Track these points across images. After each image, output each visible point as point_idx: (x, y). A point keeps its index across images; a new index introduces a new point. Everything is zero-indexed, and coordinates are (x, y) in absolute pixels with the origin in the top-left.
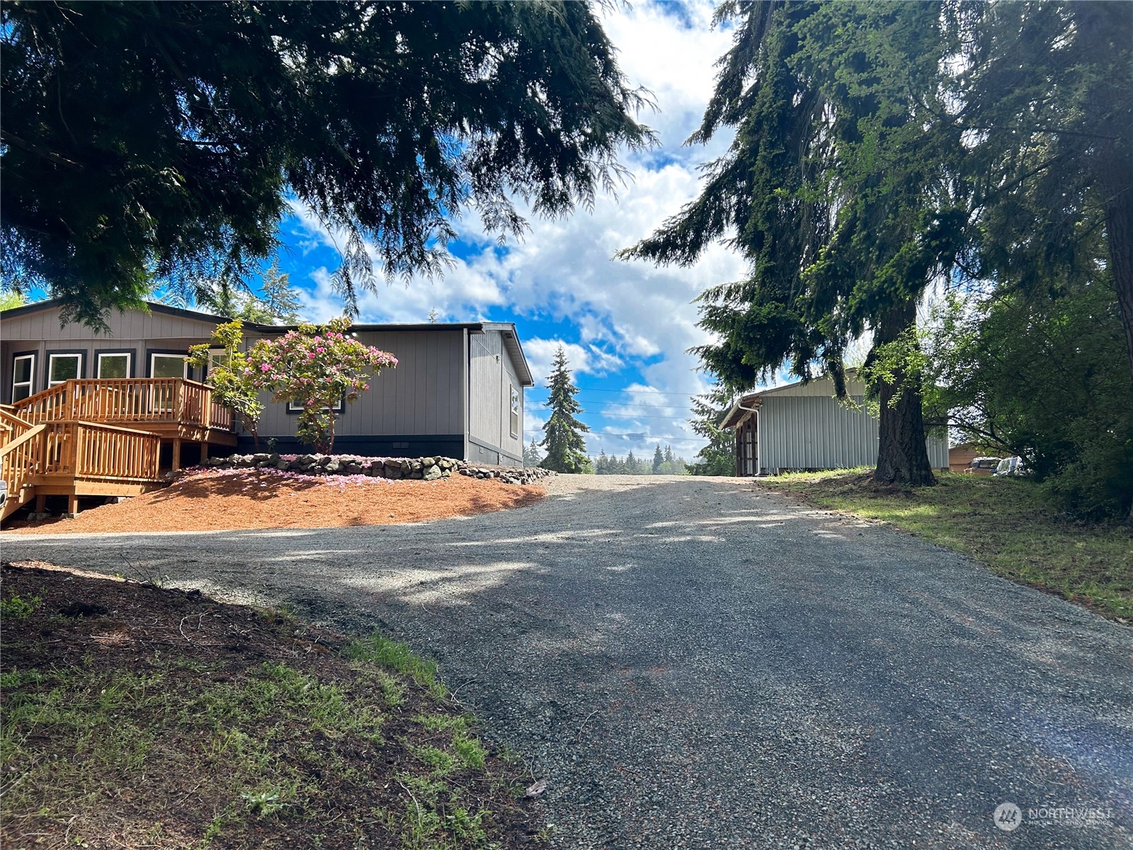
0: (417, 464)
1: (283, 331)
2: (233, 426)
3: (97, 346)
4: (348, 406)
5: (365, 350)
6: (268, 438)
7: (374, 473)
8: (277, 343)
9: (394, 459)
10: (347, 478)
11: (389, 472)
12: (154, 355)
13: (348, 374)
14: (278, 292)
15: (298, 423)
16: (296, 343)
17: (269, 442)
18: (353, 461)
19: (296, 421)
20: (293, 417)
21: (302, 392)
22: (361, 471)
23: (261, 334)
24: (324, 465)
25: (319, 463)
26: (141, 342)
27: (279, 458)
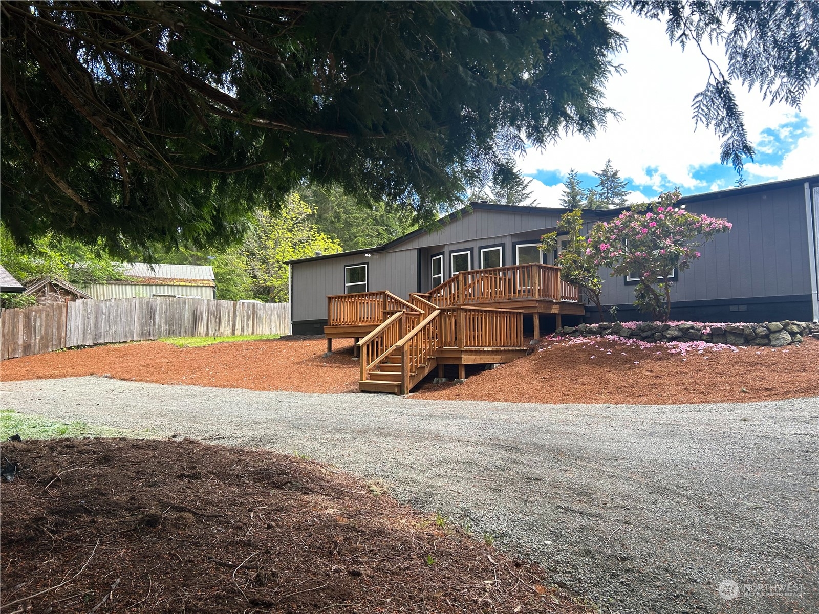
0: (761, 329)
1: (617, 213)
2: (580, 299)
3: (480, 244)
4: (680, 273)
5: (696, 218)
6: (610, 307)
7: (714, 340)
8: (612, 224)
9: (734, 325)
10: (688, 345)
11: (731, 338)
12: (517, 246)
13: (681, 245)
14: (611, 185)
15: (635, 293)
16: (631, 222)
17: (612, 311)
18: (692, 328)
19: (634, 291)
20: (631, 287)
21: (637, 265)
22: (700, 338)
23: (598, 218)
24: (663, 331)
25: (658, 330)
26: (508, 237)
27: (621, 326)
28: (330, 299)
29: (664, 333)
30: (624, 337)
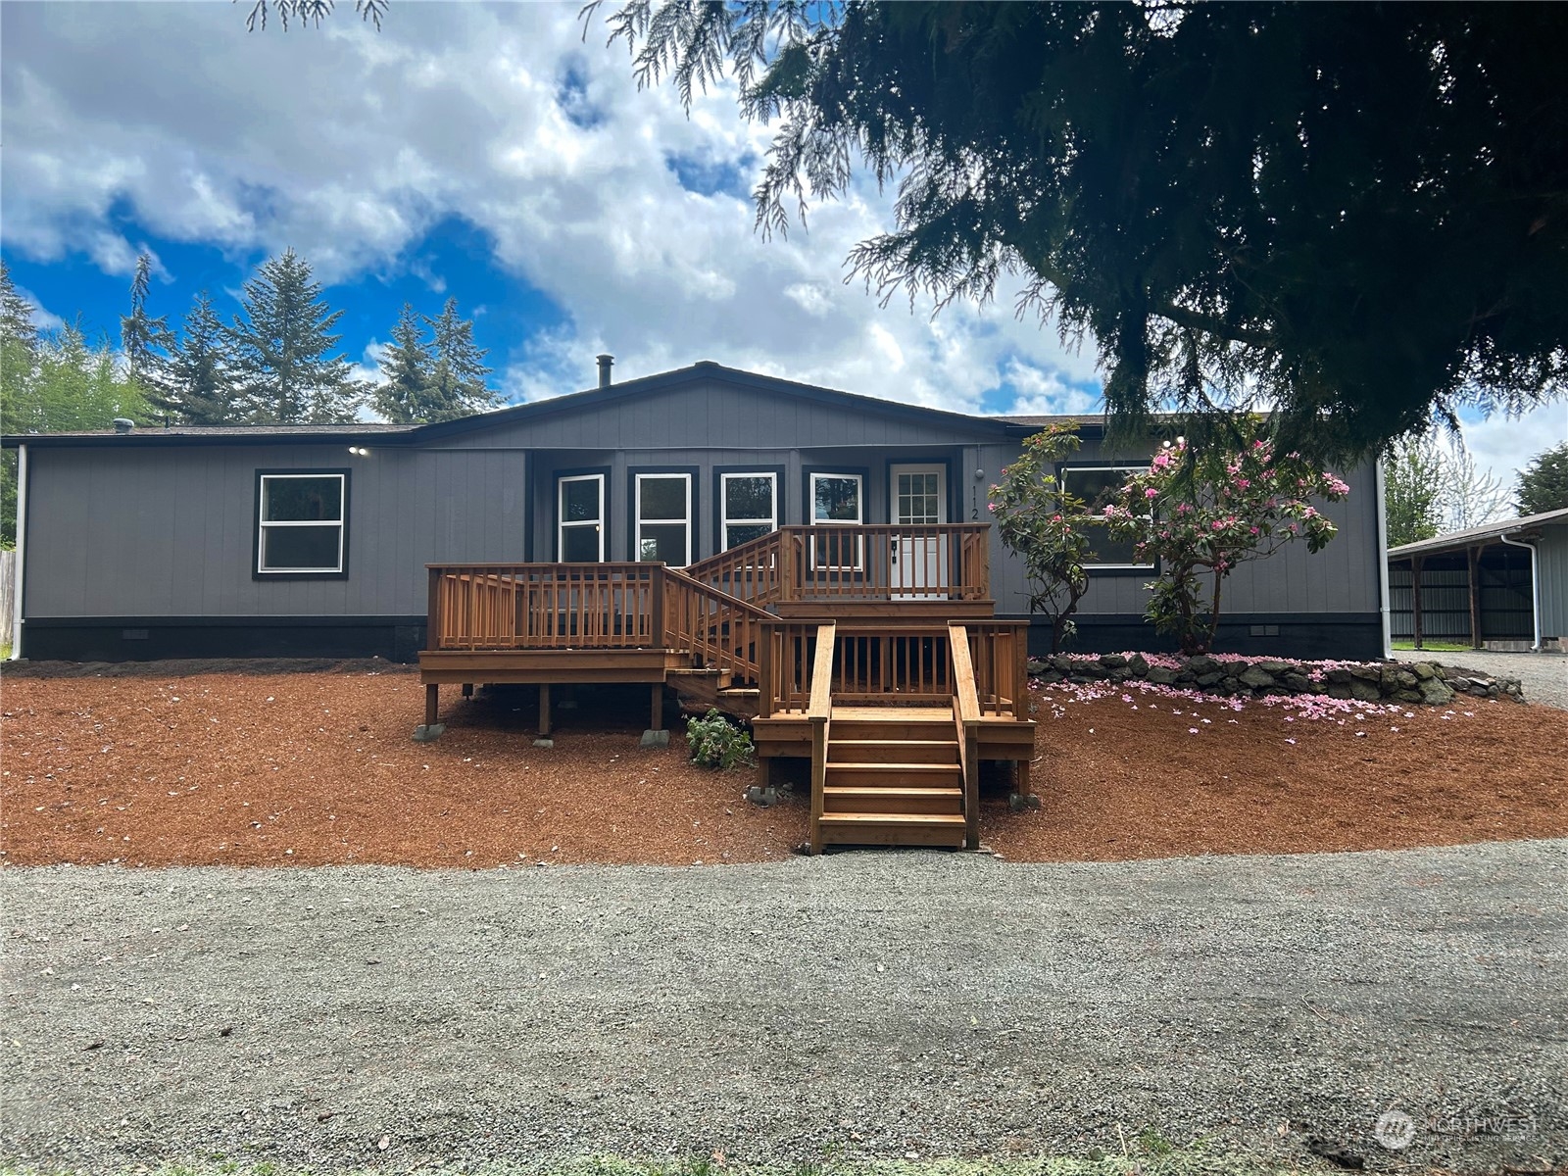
3: (717, 461)
12: (813, 476)
17: (1065, 627)
22: (1308, 688)
24: (1239, 675)
25: (1228, 672)
26: (793, 453)
27: (1145, 662)
28: (436, 573)
29: (1241, 678)
30: (1166, 684)
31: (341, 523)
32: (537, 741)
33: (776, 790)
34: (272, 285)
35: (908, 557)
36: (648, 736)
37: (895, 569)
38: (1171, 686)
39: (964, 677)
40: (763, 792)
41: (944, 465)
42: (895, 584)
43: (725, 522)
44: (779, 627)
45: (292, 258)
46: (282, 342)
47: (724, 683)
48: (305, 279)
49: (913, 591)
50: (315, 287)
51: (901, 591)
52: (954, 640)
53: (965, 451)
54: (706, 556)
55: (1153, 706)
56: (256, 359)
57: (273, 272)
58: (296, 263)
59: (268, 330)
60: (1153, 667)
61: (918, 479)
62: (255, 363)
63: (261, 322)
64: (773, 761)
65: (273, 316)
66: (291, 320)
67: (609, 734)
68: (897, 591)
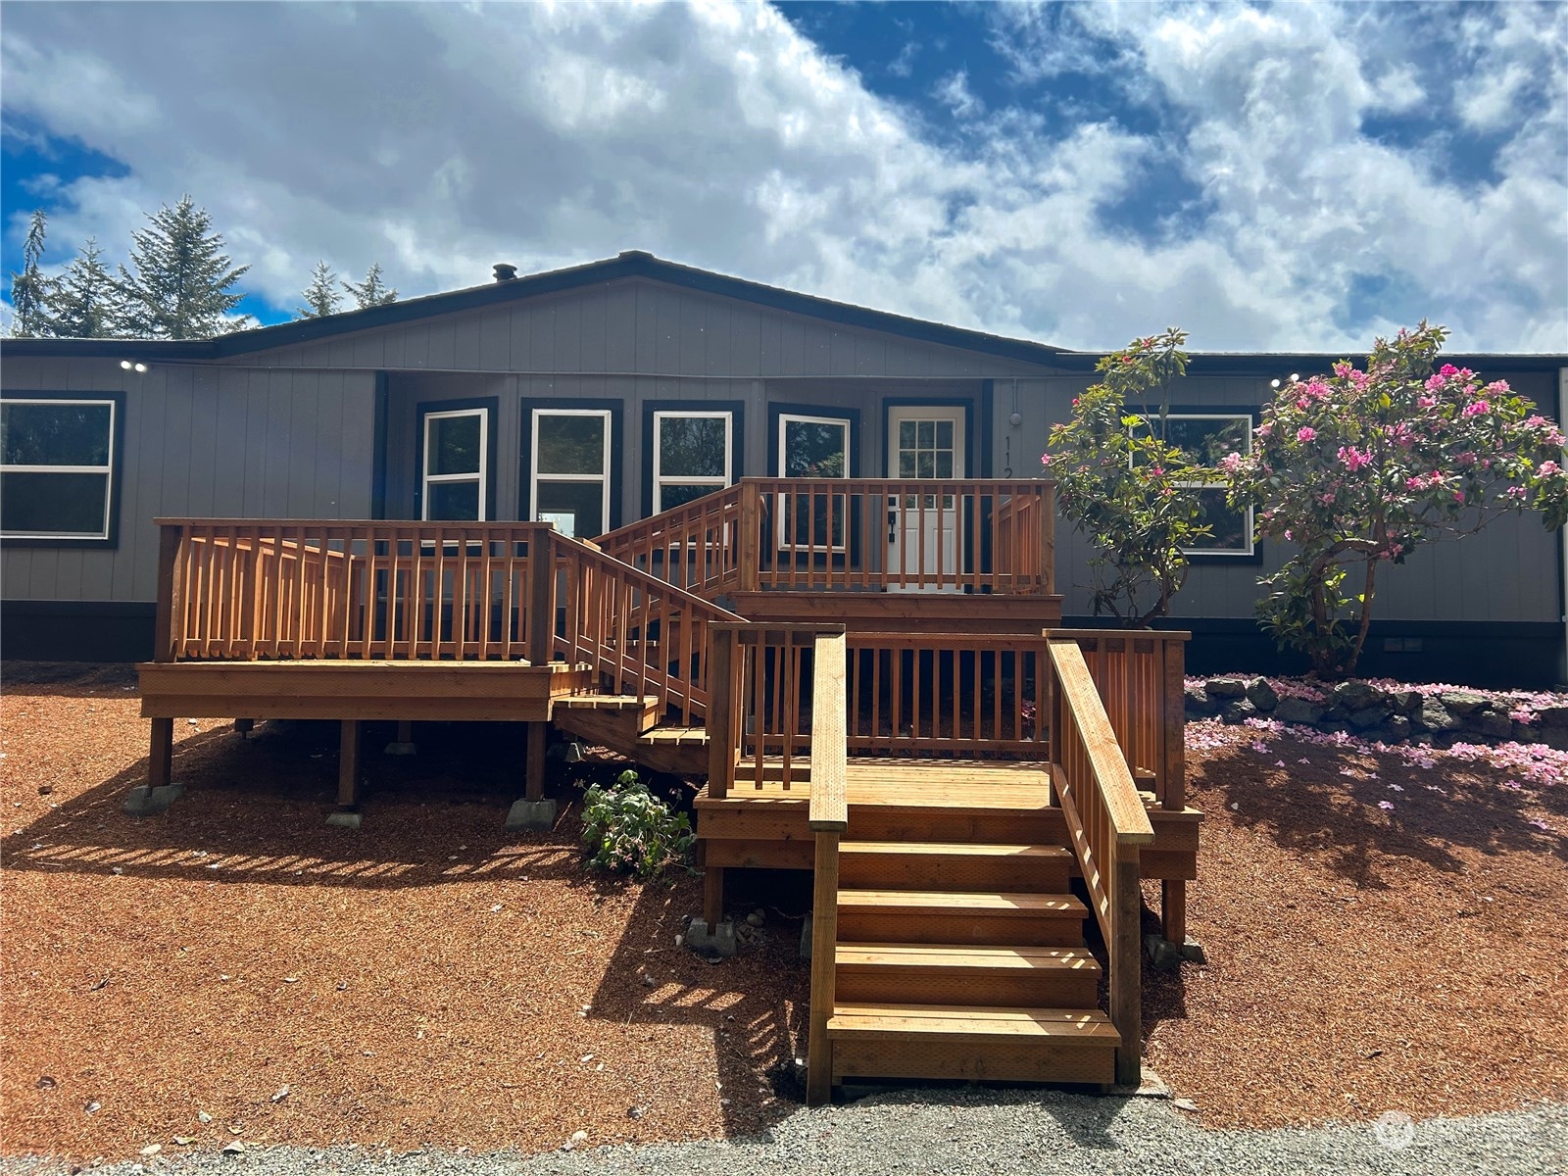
3: (648, 393)
12: (784, 418)
18: (1489, 706)
22: (1513, 733)
24: (1412, 713)
25: (1394, 708)
26: (756, 385)
27: (1270, 689)
29: (1415, 717)
30: (1308, 724)
31: (108, 469)
32: (333, 818)
33: (735, 928)
34: (164, 235)
35: (912, 535)
36: (520, 811)
37: (894, 551)
38: (1314, 727)
39: (1098, 738)
40: (711, 931)
41: (963, 409)
42: (894, 569)
43: (658, 479)
44: (744, 636)
45: (189, 207)
46: (174, 298)
47: (649, 721)
48: (202, 230)
49: (921, 579)
50: (215, 240)
51: (903, 579)
52: (1063, 665)
53: (996, 388)
54: (632, 521)
55: (1304, 761)
56: (145, 316)
57: (167, 221)
58: (193, 213)
59: (159, 283)
60: (1286, 699)
61: (926, 427)
62: (144, 321)
63: (152, 276)
64: (731, 875)
65: (165, 270)
66: (187, 275)
67: (458, 803)
68: (896, 579)
